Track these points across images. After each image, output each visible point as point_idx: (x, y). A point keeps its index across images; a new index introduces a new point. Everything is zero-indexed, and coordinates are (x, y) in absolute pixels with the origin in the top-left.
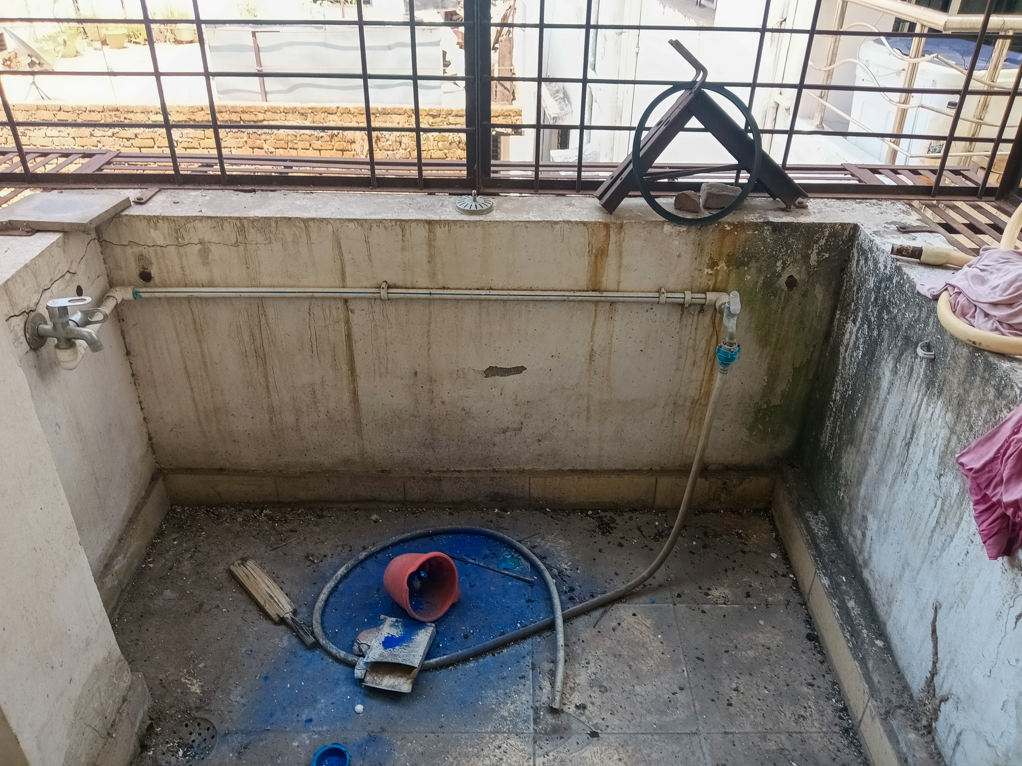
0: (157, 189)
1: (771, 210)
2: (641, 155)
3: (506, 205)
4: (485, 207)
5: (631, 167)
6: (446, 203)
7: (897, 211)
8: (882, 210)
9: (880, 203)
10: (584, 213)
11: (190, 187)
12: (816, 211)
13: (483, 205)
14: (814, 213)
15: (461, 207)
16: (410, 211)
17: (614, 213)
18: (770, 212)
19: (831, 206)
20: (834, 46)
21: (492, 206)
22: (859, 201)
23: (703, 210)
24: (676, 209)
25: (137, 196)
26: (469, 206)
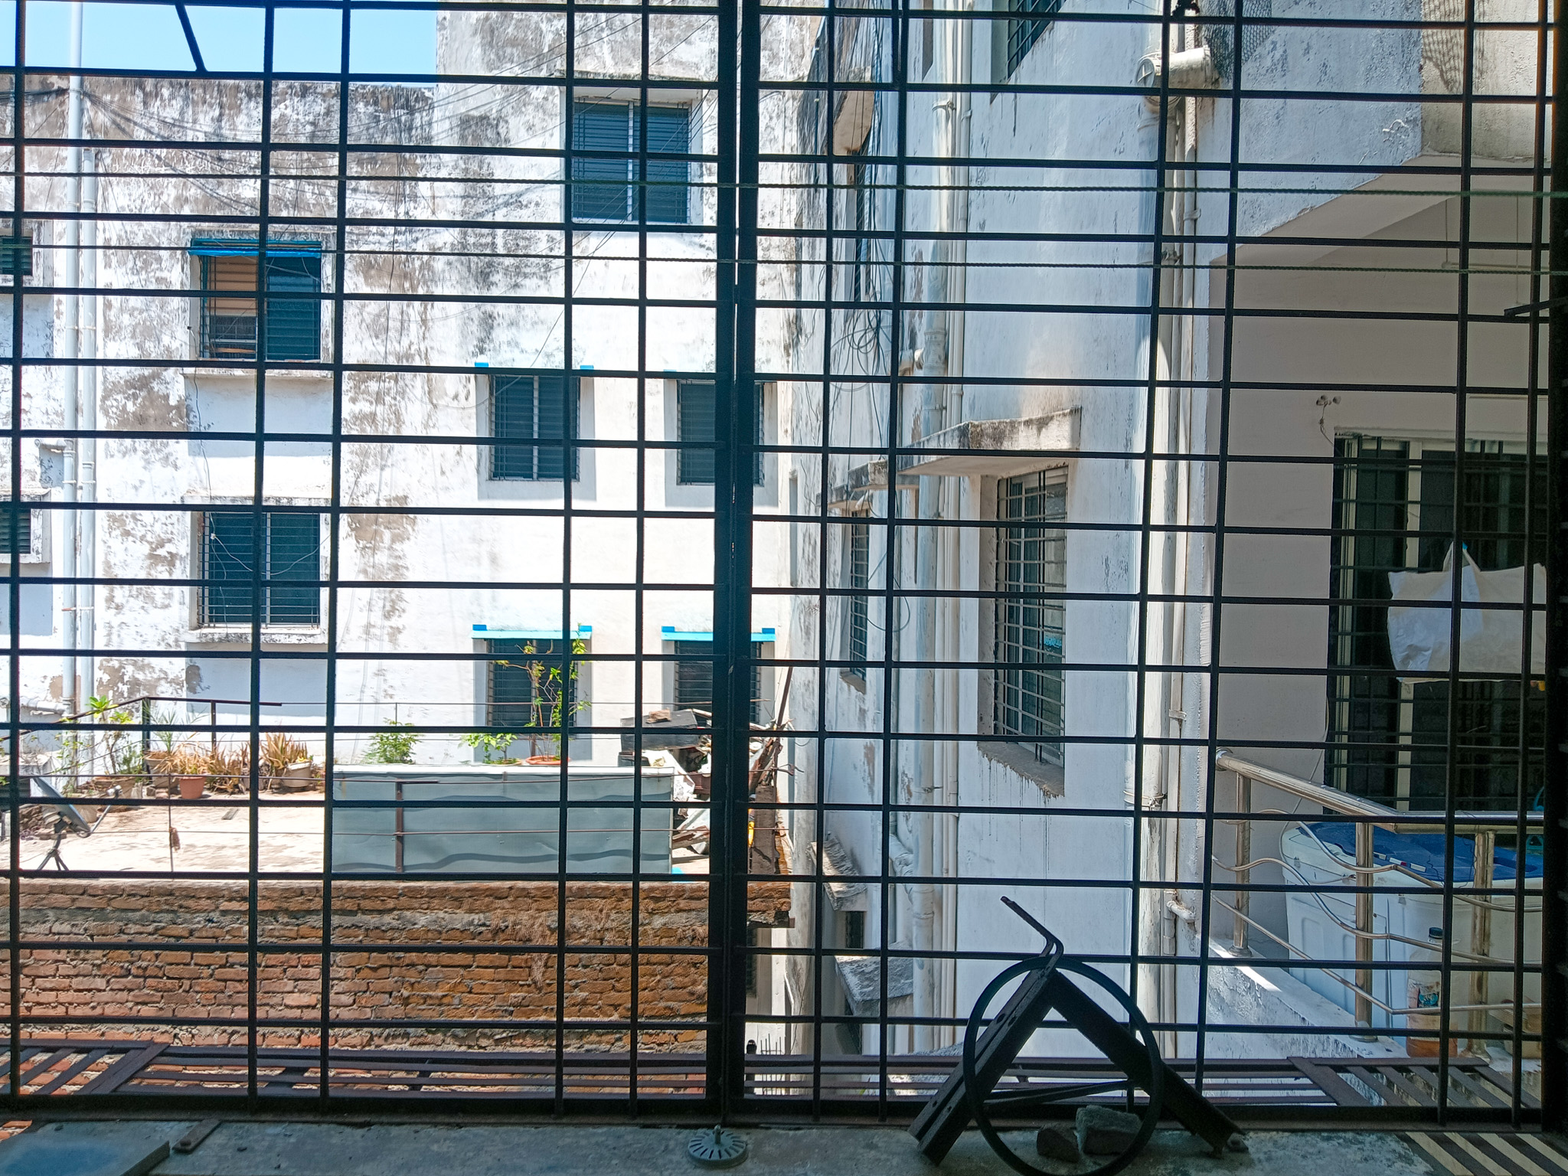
0: (217, 1123)
1: (1192, 1156)
2: (977, 1072)
3: (767, 1149)
4: (734, 1155)
5: (962, 1090)
6: (672, 1144)
7: (1389, 1156)
8: (1365, 1154)
9: (1360, 1138)
10: (895, 1162)
11: (269, 1117)
12: (1262, 1156)
13: (731, 1151)
14: (1260, 1161)
15: (697, 1154)
16: (614, 1162)
17: (942, 1163)
18: (1190, 1161)
19: (1284, 1147)
20: (1244, 837)
21: (745, 1152)
22: (1325, 1134)
23: (1083, 1157)
24: (1040, 1154)
25: (181, 1138)
26: (708, 1152)
